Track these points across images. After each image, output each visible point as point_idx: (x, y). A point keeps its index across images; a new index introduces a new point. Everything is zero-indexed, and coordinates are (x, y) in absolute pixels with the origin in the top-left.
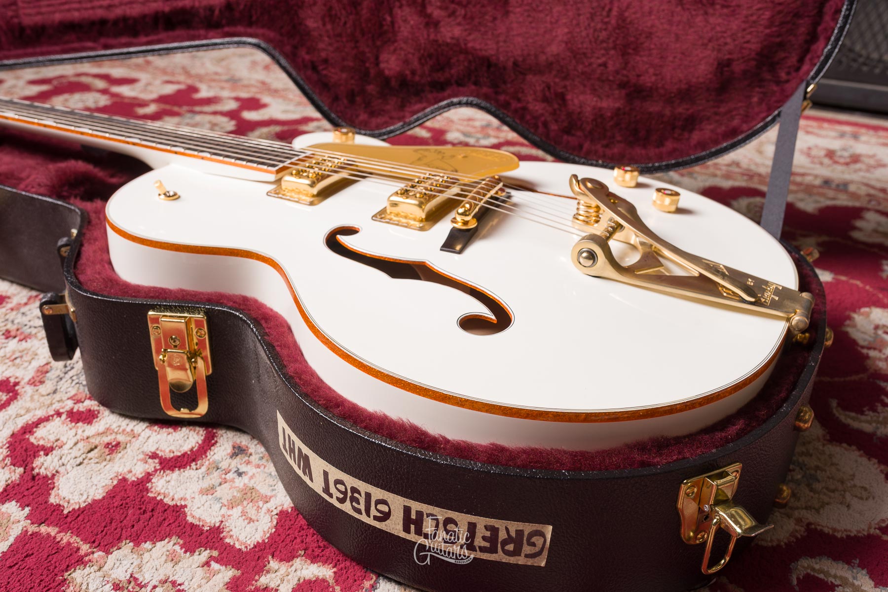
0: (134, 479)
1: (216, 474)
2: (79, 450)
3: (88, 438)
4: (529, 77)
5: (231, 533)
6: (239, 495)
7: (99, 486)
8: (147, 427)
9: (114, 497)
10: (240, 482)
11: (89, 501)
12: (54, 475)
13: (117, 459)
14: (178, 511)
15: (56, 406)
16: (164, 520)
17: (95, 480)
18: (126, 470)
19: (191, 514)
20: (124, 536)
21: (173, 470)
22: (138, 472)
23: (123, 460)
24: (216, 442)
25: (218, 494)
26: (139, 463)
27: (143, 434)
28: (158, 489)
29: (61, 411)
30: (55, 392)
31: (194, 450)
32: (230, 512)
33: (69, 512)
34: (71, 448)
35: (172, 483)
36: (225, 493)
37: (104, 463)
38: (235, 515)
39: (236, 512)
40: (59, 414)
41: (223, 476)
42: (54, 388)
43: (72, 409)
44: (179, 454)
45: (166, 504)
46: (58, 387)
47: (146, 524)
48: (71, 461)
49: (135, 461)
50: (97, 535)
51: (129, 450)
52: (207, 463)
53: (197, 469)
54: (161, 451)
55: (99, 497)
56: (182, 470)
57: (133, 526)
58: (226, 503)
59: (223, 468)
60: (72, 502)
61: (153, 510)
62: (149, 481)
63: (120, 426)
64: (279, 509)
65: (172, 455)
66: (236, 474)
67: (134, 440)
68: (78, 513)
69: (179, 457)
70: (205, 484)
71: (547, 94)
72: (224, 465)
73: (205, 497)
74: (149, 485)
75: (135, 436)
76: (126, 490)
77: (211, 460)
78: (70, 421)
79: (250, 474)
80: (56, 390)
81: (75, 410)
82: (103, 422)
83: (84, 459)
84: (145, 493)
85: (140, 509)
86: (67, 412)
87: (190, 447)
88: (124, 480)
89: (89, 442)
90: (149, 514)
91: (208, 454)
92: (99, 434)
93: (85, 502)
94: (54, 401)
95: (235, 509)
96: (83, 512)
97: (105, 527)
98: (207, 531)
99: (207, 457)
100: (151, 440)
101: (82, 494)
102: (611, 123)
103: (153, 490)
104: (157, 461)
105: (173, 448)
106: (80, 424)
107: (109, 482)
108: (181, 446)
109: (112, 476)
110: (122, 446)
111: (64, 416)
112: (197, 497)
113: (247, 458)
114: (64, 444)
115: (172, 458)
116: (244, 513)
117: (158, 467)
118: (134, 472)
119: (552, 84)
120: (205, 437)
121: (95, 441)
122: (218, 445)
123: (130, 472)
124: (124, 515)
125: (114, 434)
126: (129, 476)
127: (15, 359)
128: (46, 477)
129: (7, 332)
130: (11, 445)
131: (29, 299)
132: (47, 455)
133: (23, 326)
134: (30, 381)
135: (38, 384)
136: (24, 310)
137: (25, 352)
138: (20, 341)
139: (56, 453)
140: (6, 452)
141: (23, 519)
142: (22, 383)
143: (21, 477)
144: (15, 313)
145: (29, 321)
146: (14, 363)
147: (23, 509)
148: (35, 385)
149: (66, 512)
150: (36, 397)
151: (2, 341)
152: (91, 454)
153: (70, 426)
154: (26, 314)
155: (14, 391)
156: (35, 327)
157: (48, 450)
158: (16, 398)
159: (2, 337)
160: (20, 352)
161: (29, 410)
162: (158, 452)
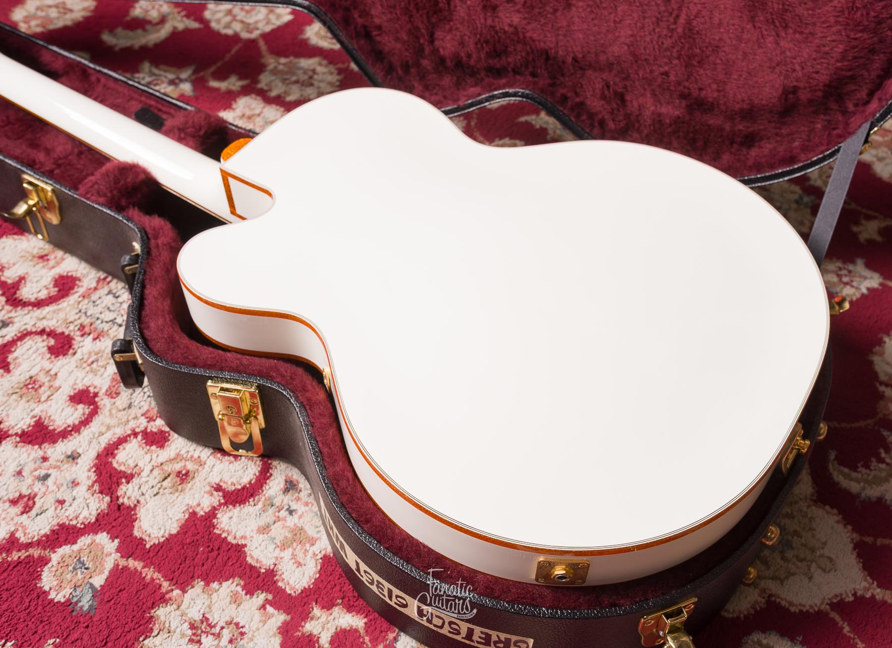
0: (202, 513)
1: (271, 511)
2: (155, 478)
3: (162, 464)
4: (589, 73)
5: (283, 576)
6: (289, 535)
7: (174, 520)
8: (212, 453)
9: (186, 532)
10: (292, 521)
11: (167, 535)
12: (135, 506)
13: (187, 489)
14: (239, 550)
15: (132, 424)
16: (229, 559)
17: (170, 513)
18: (195, 504)
19: (251, 554)
20: (196, 575)
21: (234, 506)
22: (205, 506)
23: (192, 492)
24: (271, 475)
25: (273, 533)
26: (206, 495)
27: (208, 462)
28: (222, 526)
29: (137, 430)
30: (130, 406)
31: (253, 482)
32: (282, 554)
33: (151, 546)
34: (148, 476)
35: (235, 519)
36: (278, 532)
37: (177, 494)
38: (286, 558)
39: (287, 554)
40: (135, 434)
41: (277, 514)
42: (129, 402)
43: (146, 429)
44: (239, 487)
45: (229, 543)
46: (133, 401)
47: (214, 563)
48: (149, 491)
49: (202, 493)
50: (174, 572)
51: (197, 480)
52: (263, 498)
53: (255, 505)
54: (224, 483)
55: (174, 532)
56: (242, 506)
57: (203, 564)
58: (279, 544)
59: (277, 505)
60: (152, 536)
61: (219, 549)
62: (215, 516)
63: (188, 452)
64: (323, 552)
65: (233, 488)
66: (287, 512)
67: (200, 469)
68: (159, 547)
69: (239, 490)
70: (262, 522)
71: (606, 92)
72: (277, 502)
73: (261, 536)
74: (215, 521)
75: (202, 464)
76: (196, 525)
77: (267, 495)
78: (145, 443)
79: (300, 513)
80: (131, 403)
81: (149, 430)
82: (173, 446)
83: (159, 489)
84: (212, 529)
85: (208, 547)
86: (142, 432)
87: (248, 479)
88: (194, 514)
89: (163, 470)
90: (216, 552)
91: (264, 488)
92: (171, 460)
93: (163, 537)
94: (130, 418)
95: (286, 551)
96: (162, 547)
97: (180, 564)
98: (263, 573)
99: (263, 491)
100: (215, 469)
101: (160, 529)
102: (669, 130)
103: (218, 526)
104: (221, 494)
105: (234, 480)
106: (154, 448)
107: (181, 516)
108: (241, 478)
109: (184, 509)
110: (191, 475)
111: (140, 437)
112: (255, 536)
113: (297, 494)
114: (142, 471)
115: (234, 491)
116: (294, 556)
117: (222, 501)
118: (202, 506)
119: (612, 83)
120: (262, 468)
121: (168, 468)
122: (272, 478)
123: (199, 505)
124: (196, 553)
125: (183, 461)
126: (198, 510)
127: (92, 363)
128: (129, 507)
129: (82, 327)
130: (97, 468)
131: (98, 282)
132: (128, 482)
133: (95, 319)
134: (107, 391)
135: (114, 396)
136: (94, 297)
137: (100, 355)
138: (95, 339)
139: (135, 481)
140: (94, 477)
141: (114, 551)
142: (100, 394)
143: (109, 506)
144: (86, 301)
145: (101, 313)
146: (92, 369)
147: (113, 541)
148: (112, 397)
149: (148, 546)
150: (114, 411)
151: (78, 339)
152: (165, 483)
153: (145, 450)
154: (97, 303)
155: (94, 403)
156: (107, 322)
157: (129, 478)
158: (97, 413)
159: (78, 333)
160: (95, 355)
161: (109, 428)
162: (221, 484)
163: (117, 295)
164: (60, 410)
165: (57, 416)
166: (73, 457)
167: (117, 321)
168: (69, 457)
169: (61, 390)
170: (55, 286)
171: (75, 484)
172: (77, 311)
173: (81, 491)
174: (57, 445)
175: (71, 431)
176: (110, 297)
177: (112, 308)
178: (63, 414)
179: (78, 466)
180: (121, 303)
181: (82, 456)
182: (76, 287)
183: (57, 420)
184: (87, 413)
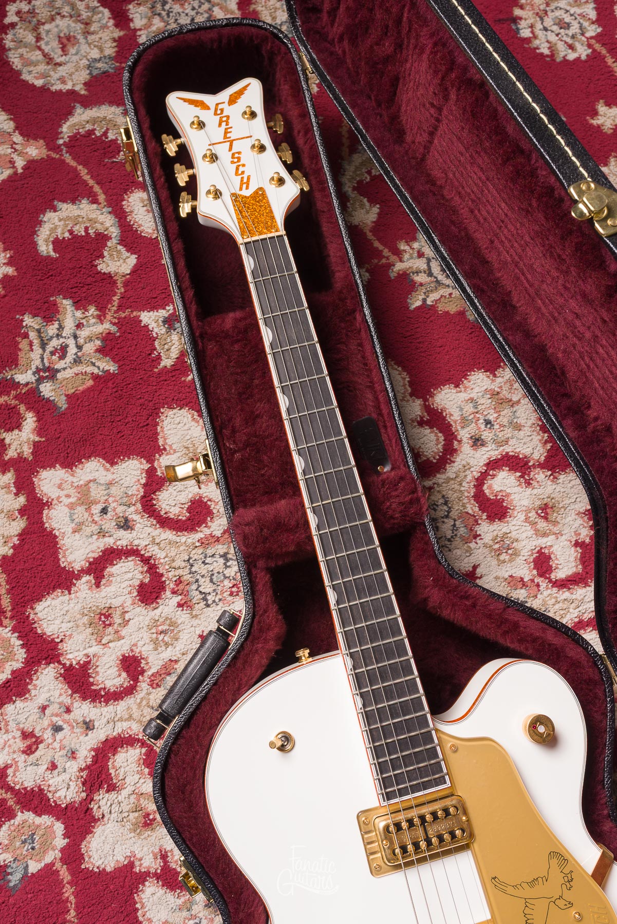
0: (138, 870)
1: (184, 914)
2: (129, 804)
3: (142, 794)
7: (115, 858)
9: (116, 878)
11: (101, 868)
12: (99, 819)
13: (142, 837)
17: (117, 849)
18: (138, 856)
21: (163, 885)
22: (144, 865)
23: (145, 842)
26: (151, 855)
28: (143, 896)
33: (85, 869)
34: (125, 798)
35: (155, 898)
37: (133, 834)
40: (143, 744)
45: (137, 916)
48: (116, 813)
49: (150, 851)
50: (85, 907)
51: (155, 833)
52: (188, 896)
53: (178, 898)
54: (172, 855)
55: (108, 869)
56: (168, 891)
59: (193, 912)
60: (92, 860)
61: (127, 915)
62: (144, 882)
65: (174, 867)
68: (89, 875)
69: (177, 872)
70: (171, 918)
72: (196, 908)
74: (141, 886)
76: (126, 877)
78: (144, 760)
83: (124, 818)
84: (134, 892)
85: (121, 907)
88: (131, 865)
89: (139, 800)
90: (122, 917)
93: (98, 867)
96: (91, 876)
97: (93, 906)
101: (101, 858)
103: (140, 893)
104: (162, 863)
106: (147, 770)
107: (121, 859)
109: (129, 854)
110: (155, 824)
111: (144, 750)
114: (124, 789)
117: (158, 872)
118: (142, 862)
121: (143, 802)
123: (140, 860)
124: (109, 904)
126: (137, 863)
127: (161, 633)
128: (94, 817)
129: (179, 582)
130: (96, 755)
131: (225, 532)
132: (108, 791)
133: (194, 580)
134: (152, 675)
135: (155, 686)
136: (210, 552)
137: (172, 628)
138: (180, 605)
139: (113, 795)
140: (89, 761)
141: (59, 848)
142: (146, 674)
143: (81, 803)
144: (200, 551)
145: (203, 576)
146: (157, 639)
147: (64, 839)
148: (151, 685)
149: (83, 867)
150: (144, 703)
151: (168, 593)
152: (133, 816)
153: (139, 769)
154: (208, 560)
155: (136, 680)
156: (200, 592)
157: (112, 788)
158: (132, 693)
159: (172, 586)
160: (170, 625)
161: (130, 718)
162: (169, 854)
163: (228, 564)
164: (107, 666)
165: (103, 671)
166: (88, 726)
167: (209, 597)
168: (85, 723)
169: (122, 641)
170: (189, 510)
171: (73, 755)
172: (187, 558)
173: (73, 767)
174: (84, 703)
175: (102, 696)
176: (222, 561)
177: (215, 578)
178: (109, 672)
179: (86, 738)
180: (225, 577)
181: (95, 730)
182: (204, 525)
183: (101, 674)
184: (125, 686)
